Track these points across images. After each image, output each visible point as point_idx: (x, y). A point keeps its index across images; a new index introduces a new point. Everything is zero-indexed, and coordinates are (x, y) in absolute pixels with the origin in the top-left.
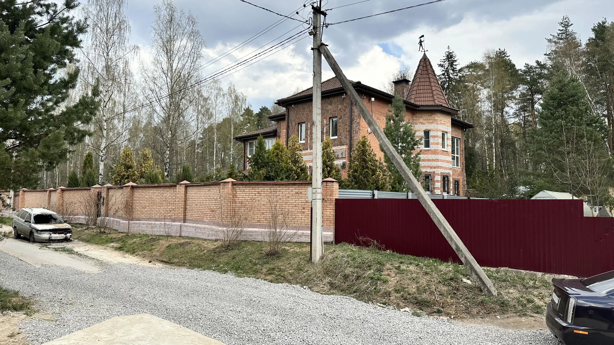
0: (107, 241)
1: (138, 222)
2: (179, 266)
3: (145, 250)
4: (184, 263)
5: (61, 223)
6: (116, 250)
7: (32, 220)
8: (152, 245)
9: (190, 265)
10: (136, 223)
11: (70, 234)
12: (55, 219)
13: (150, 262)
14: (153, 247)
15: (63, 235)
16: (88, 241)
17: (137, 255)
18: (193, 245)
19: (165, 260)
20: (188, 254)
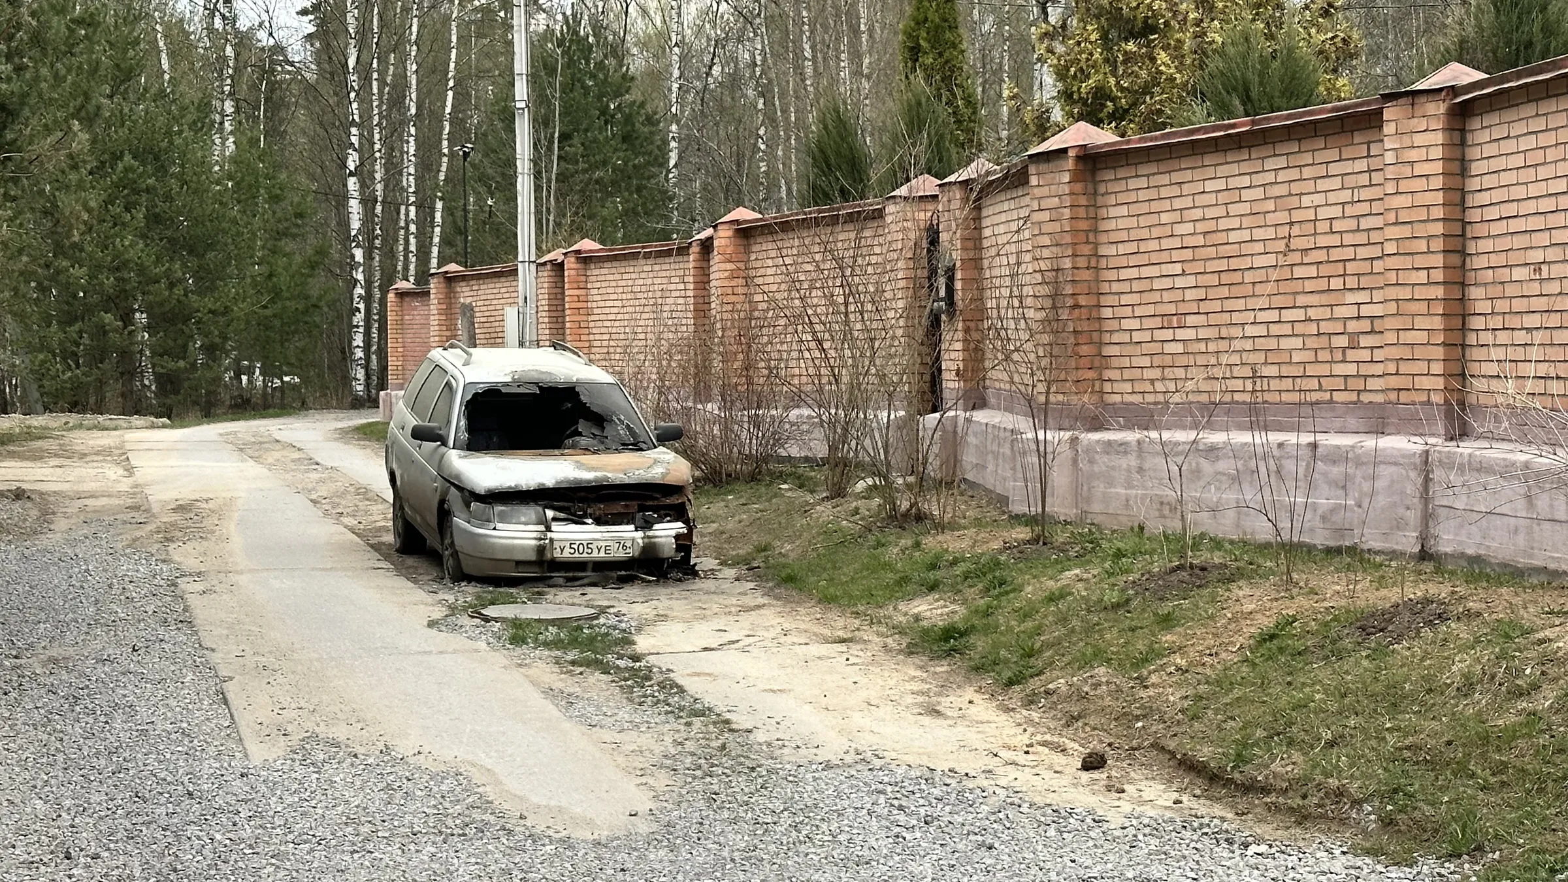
0: (904, 580)
1: (1132, 436)
2: (1302, 818)
3: (1099, 656)
4: (1340, 793)
5: (636, 445)
6: (910, 651)
7: (457, 423)
8: (1167, 622)
9: (1388, 822)
10: (1121, 448)
11: (678, 527)
12: (599, 420)
13: (1093, 763)
14: (1168, 638)
15: (627, 532)
16: (790, 580)
17: (1030, 701)
18: (1461, 630)
19: (1204, 753)
20: (1395, 708)
